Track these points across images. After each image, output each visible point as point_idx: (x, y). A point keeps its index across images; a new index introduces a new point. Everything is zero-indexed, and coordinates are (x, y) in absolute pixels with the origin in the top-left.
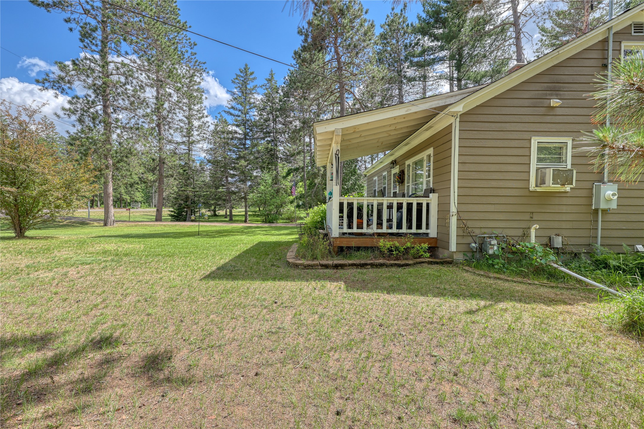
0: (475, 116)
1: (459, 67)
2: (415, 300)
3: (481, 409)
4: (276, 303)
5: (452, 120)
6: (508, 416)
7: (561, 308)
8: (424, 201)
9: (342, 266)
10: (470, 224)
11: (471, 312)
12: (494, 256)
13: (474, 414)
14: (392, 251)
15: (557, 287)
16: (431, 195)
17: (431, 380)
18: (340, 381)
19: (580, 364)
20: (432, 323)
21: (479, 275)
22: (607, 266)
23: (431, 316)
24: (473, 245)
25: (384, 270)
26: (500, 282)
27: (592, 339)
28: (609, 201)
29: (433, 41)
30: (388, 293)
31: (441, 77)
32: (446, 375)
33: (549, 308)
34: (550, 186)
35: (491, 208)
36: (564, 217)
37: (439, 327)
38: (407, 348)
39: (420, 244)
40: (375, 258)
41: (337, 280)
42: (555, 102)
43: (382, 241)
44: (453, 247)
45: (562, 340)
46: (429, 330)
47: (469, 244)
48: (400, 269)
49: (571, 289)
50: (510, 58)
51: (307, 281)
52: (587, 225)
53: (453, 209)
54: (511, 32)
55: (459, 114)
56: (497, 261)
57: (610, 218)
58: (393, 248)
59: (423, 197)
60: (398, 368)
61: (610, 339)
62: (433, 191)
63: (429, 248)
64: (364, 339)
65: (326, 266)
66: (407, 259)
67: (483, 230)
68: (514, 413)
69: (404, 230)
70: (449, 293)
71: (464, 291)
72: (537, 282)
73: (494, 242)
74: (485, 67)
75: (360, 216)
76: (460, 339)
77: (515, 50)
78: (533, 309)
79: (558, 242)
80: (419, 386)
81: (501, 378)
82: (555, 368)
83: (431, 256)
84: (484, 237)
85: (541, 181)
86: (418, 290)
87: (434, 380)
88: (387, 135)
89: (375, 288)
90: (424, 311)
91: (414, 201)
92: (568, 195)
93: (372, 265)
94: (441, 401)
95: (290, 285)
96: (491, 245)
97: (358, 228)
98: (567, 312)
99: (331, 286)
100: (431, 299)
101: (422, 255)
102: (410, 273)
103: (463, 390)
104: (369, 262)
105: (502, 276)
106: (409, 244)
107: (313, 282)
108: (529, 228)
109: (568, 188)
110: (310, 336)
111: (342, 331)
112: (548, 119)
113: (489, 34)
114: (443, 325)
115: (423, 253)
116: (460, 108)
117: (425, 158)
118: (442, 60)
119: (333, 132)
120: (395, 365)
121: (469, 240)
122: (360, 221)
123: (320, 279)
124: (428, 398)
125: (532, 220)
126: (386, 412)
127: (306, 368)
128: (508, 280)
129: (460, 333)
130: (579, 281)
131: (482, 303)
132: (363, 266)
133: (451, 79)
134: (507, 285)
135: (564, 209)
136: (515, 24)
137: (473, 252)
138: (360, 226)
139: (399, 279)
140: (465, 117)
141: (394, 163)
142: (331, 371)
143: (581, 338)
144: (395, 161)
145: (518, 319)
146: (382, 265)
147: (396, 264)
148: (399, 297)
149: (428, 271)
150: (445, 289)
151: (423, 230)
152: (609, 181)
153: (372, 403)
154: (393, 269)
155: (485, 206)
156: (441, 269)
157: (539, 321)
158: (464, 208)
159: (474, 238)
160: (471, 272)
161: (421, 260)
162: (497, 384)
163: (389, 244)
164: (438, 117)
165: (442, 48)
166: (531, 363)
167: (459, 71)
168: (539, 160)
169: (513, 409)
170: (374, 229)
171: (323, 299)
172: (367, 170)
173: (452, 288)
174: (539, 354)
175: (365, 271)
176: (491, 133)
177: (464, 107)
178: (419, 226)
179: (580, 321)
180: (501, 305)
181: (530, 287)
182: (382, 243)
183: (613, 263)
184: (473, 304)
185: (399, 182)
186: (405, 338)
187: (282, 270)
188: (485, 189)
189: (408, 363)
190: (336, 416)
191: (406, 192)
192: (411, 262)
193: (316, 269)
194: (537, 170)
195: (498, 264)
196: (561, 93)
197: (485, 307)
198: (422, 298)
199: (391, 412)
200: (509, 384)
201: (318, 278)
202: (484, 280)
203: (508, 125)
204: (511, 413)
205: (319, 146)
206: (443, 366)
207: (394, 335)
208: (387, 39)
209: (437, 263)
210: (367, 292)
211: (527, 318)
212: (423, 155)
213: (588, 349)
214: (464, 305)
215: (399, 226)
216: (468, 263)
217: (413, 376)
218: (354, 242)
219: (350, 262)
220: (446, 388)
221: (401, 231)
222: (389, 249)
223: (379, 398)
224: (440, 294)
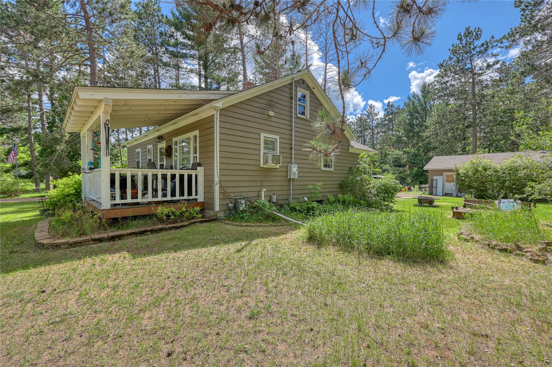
0: (229, 112)
1: (206, 67)
2: (198, 252)
3: (261, 305)
4: (44, 292)
5: (214, 112)
6: (274, 303)
7: (282, 237)
8: (193, 173)
9: (119, 237)
10: (228, 190)
11: (239, 251)
12: (244, 211)
13: (259, 309)
14: (170, 216)
15: (277, 226)
16: (198, 168)
17: (229, 301)
18: (160, 333)
19: (296, 264)
20: (216, 265)
21: (236, 225)
22: (295, 210)
23: (215, 260)
24: (230, 205)
25: (164, 233)
26: (249, 228)
27: (298, 250)
28: (294, 174)
29: (184, 38)
30: (175, 251)
31: (192, 71)
32: (237, 294)
33: (277, 238)
34: (271, 165)
35: (240, 178)
36: (277, 184)
37: (222, 266)
38: (205, 287)
39: (193, 208)
40: (154, 224)
41: (118, 250)
42: (271, 113)
43: (160, 208)
44: (217, 208)
45: (286, 254)
46: (215, 270)
47: (228, 204)
48: (178, 231)
49: (283, 225)
50: (239, 73)
51: (80, 259)
52: (286, 188)
53: (217, 179)
54: (239, 55)
55: (219, 109)
56: (245, 214)
57: (296, 183)
58: (170, 214)
59: (192, 169)
60: (204, 303)
61: (304, 247)
62: (199, 165)
63: (201, 210)
64: (169, 292)
65: (100, 240)
66: (182, 221)
67: (236, 194)
68: (277, 300)
69: (177, 197)
70: (221, 242)
71: (230, 238)
72: (267, 225)
73: (243, 202)
74: (224, 74)
75: (134, 186)
76: (238, 270)
77: (242, 68)
78: (270, 240)
79: (274, 199)
80: (223, 308)
81: (266, 284)
82: (287, 269)
83: (202, 217)
84: (237, 199)
85: (266, 162)
86: (198, 244)
87: (230, 301)
88: (156, 113)
89: (161, 250)
90: (208, 258)
91: (186, 173)
92: (278, 170)
93: (152, 231)
94: (239, 312)
95: (55, 268)
96: (241, 204)
97: (132, 198)
98: (285, 238)
99: (112, 258)
100: (210, 249)
101: (195, 216)
102: (188, 232)
103: (249, 299)
104: (149, 229)
105: (249, 224)
106: (184, 209)
107: (88, 259)
108: (261, 191)
109: (278, 166)
110: (110, 309)
111: (144, 293)
112: (268, 123)
113: (225, 50)
114: (224, 264)
115: (196, 215)
116: (220, 104)
117: (192, 138)
118: (192, 57)
119: (100, 101)
120: (201, 302)
121: (227, 201)
122: (134, 191)
123: (97, 254)
124: (231, 313)
125: (262, 186)
126: (207, 335)
127: (120, 337)
128: (253, 226)
129: (236, 265)
130: (286, 220)
131: (243, 243)
132: (142, 233)
133: (200, 75)
134: (253, 229)
135: (277, 179)
136: (242, 50)
137: (230, 210)
138: (135, 196)
139: (179, 238)
140: (223, 111)
141: (160, 138)
142: (148, 328)
143: (293, 250)
144: (162, 136)
145: (265, 248)
146: (161, 230)
147: (174, 227)
148: (186, 252)
149: (201, 229)
150: (217, 239)
151: (193, 197)
152: (295, 163)
153: (195, 334)
154: (172, 231)
155: (237, 177)
156: (210, 226)
157: (274, 246)
158: (224, 178)
159: (231, 200)
160: (231, 224)
161: (194, 220)
162: (265, 288)
163: (166, 211)
164: (204, 108)
165: (192, 48)
166: (277, 271)
167: (206, 71)
168: (265, 148)
169: (276, 298)
170: (149, 198)
171: (108, 272)
172: (128, 142)
173: (222, 237)
174: (279, 264)
175: (146, 237)
176: (239, 126)
177: (223, 104)
178: (190, 194)
179: (291, 242)
180: (254, 242)
181: (265, 228)
182: (160, 210)
183: (298, 208)
184: (238, 245)
185: (166, 156)
186: (201, 281)
187: (33, 255)
188: (237, 165)
189: (210, 297)
190: (168, 358)
191: (173, 164)
192: (186, 223)
193: (87, 244)
194: (264, 153)
195: (246, 216)
196: (274, 108)
197: (246, 245)
198: (204, 250)
199: (210, 333)
200: (270, 285)
201: (92, 253)
202: (240, 228)
203: (248, 122)
204: (276, 301)
205: (76, 111)
206: (233, 290)
207: (192, 281)
208: (142, 19)
209: (206, 221)
210: (155, 255)
211: (269, 247)
212: (191, 135)
213: (297, 255)
214: (233, 247)
215: (173, 194)
216: (228, 217)
217: (216, 304)
218: (130, 212)
219: (129, 231)
220: (239, 302)
221: (174, 198)
222: (166, 215)
223: (198, 328)
224: (216, 243)
